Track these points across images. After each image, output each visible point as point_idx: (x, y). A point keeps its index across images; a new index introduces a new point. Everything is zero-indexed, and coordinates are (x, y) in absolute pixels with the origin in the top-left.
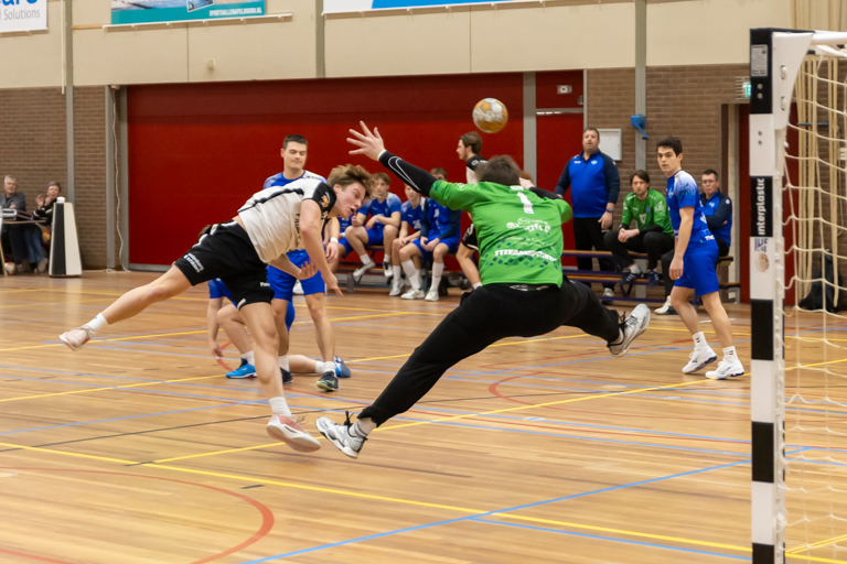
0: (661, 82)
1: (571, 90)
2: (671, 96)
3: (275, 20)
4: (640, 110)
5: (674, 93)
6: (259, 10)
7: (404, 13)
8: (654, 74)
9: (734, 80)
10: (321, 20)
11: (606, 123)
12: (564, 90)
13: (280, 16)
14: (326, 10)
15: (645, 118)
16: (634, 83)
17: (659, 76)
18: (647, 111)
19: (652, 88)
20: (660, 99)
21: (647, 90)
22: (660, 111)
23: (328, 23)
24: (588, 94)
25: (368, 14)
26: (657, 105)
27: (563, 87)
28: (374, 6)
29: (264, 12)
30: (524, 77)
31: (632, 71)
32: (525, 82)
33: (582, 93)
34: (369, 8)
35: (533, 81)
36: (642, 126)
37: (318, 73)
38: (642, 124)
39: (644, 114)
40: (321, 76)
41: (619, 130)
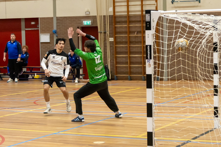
0: (60, 21)
1: (35, 23)
2: (63, 25)
4: (55, 28)
5: (64, 24)
8: (58, 19)
9: (81, 20)
11: (45, 32)
12: (33, 23)
15: (56, 31)
16: (53, 21)
17: (60, 19)
18: (57, 29)
19: (58, 23)
20: (60, 26)
21: (57, 23)
22: (60, 29)
24: (40, 24)
26: (59, 27)
27: (32, 22)
30: (21, 20)
31: (52, 18)
33: (38, 24)
35: (24, 21)
36: (55, 33)
38: (55, 32)
39: (56, 30)
41: (49, 34)
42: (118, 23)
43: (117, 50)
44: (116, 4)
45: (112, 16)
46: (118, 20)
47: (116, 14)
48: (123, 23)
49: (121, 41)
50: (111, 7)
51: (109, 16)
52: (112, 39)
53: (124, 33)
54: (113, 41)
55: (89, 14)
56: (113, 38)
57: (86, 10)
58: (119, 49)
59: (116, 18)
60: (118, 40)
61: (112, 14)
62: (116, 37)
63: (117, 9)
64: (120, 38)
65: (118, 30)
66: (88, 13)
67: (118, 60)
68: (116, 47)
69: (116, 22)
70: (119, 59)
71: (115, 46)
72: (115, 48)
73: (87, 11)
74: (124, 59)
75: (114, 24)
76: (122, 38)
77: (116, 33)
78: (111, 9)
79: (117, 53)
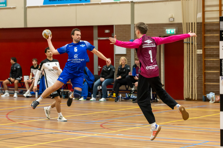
1: (109, 32)
3: (10, 8)
4: (132, 38)
6: (4, 5)
7: (54, 6)
9: (163, 28)
10: (26, 8)
12: (107, 31)
13: (12, 7)
14: (28, 5)
16: (130, 29)
23: (28, 10)
24: (115, 33)
25: (42, 7)
28: (44, 4)
29: (6, 6)
30: (94, 27)
31: (130, 25)
32: (94, 29)
33: (113, 32)
34: (42, 5)
35: (97, 28)
37: (25, 26)
40: (26, 27)
42: (208, 32)
43: (206, 65)
44: (207, 9)
45: (201, 23)
46: (208, 28)
47: (206, 21)
48: (215, 32)
49: (212, 53)
50: (200, 12)
51: (197, 23)
52: (200, 52)
53: (216, 44)
54: (202, 53)
55: (174, 21)
56: (201, 50)
57: (170, 16)
58: (209, 63)
59: (206, 26)
60: (208, 53)
61: (201, 21)
62: (205, 49)
63: (207, 15)
64: (211, 50)
65: (208, 40)
66: (172, 19)
67: (208, 77)
68: (205, 61)
69: (206, 31)
70: (209, 75)
71: (203, 59)
72: (203, 62)
73: (171, 18)
74: (215, 75)
75: (203, 33)
76: (213, 50)
77: (205, 44)
78: (200, 15)
79: (206, 68)
